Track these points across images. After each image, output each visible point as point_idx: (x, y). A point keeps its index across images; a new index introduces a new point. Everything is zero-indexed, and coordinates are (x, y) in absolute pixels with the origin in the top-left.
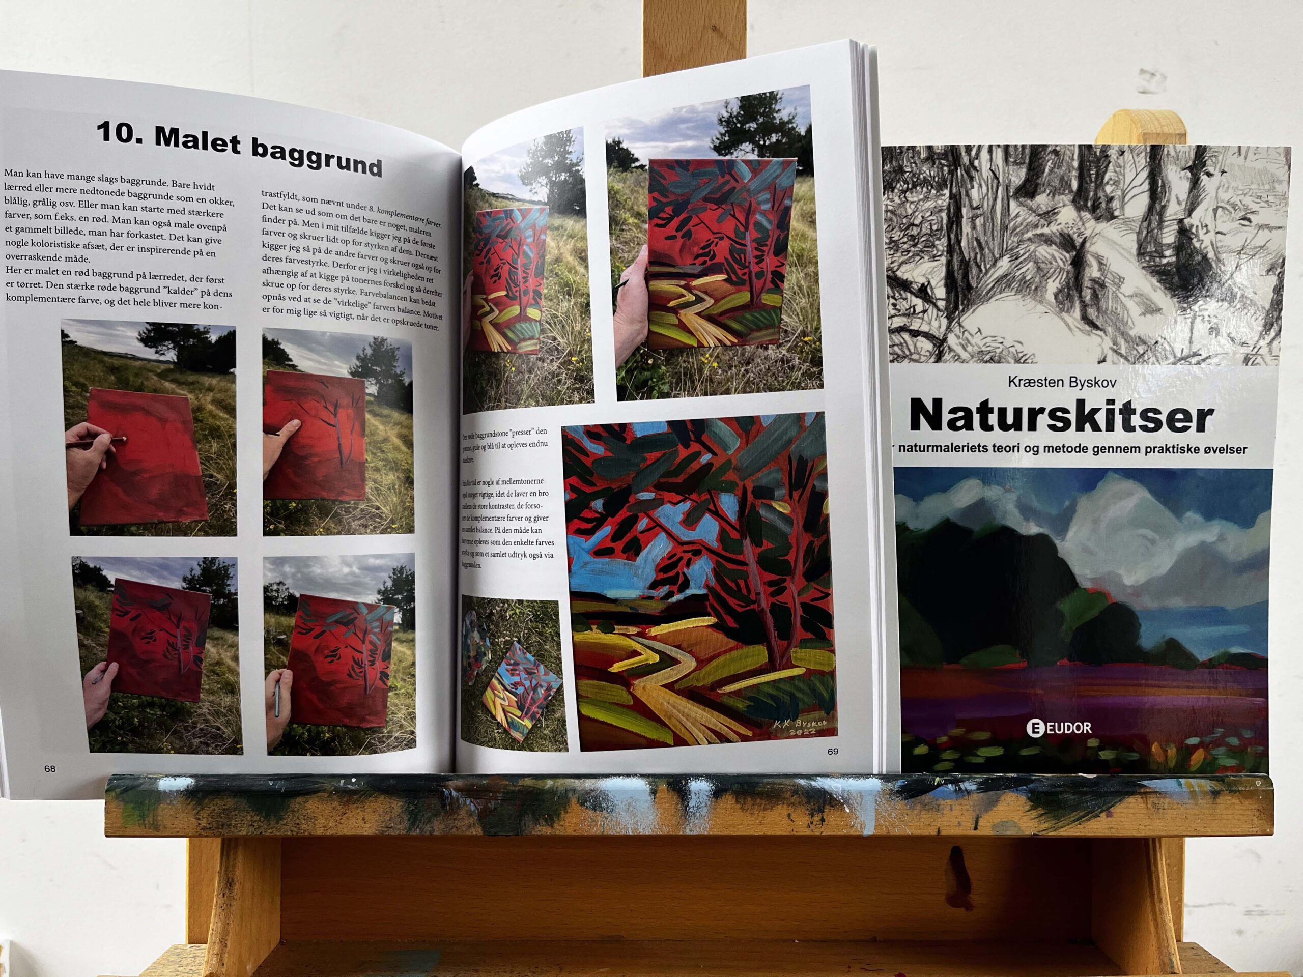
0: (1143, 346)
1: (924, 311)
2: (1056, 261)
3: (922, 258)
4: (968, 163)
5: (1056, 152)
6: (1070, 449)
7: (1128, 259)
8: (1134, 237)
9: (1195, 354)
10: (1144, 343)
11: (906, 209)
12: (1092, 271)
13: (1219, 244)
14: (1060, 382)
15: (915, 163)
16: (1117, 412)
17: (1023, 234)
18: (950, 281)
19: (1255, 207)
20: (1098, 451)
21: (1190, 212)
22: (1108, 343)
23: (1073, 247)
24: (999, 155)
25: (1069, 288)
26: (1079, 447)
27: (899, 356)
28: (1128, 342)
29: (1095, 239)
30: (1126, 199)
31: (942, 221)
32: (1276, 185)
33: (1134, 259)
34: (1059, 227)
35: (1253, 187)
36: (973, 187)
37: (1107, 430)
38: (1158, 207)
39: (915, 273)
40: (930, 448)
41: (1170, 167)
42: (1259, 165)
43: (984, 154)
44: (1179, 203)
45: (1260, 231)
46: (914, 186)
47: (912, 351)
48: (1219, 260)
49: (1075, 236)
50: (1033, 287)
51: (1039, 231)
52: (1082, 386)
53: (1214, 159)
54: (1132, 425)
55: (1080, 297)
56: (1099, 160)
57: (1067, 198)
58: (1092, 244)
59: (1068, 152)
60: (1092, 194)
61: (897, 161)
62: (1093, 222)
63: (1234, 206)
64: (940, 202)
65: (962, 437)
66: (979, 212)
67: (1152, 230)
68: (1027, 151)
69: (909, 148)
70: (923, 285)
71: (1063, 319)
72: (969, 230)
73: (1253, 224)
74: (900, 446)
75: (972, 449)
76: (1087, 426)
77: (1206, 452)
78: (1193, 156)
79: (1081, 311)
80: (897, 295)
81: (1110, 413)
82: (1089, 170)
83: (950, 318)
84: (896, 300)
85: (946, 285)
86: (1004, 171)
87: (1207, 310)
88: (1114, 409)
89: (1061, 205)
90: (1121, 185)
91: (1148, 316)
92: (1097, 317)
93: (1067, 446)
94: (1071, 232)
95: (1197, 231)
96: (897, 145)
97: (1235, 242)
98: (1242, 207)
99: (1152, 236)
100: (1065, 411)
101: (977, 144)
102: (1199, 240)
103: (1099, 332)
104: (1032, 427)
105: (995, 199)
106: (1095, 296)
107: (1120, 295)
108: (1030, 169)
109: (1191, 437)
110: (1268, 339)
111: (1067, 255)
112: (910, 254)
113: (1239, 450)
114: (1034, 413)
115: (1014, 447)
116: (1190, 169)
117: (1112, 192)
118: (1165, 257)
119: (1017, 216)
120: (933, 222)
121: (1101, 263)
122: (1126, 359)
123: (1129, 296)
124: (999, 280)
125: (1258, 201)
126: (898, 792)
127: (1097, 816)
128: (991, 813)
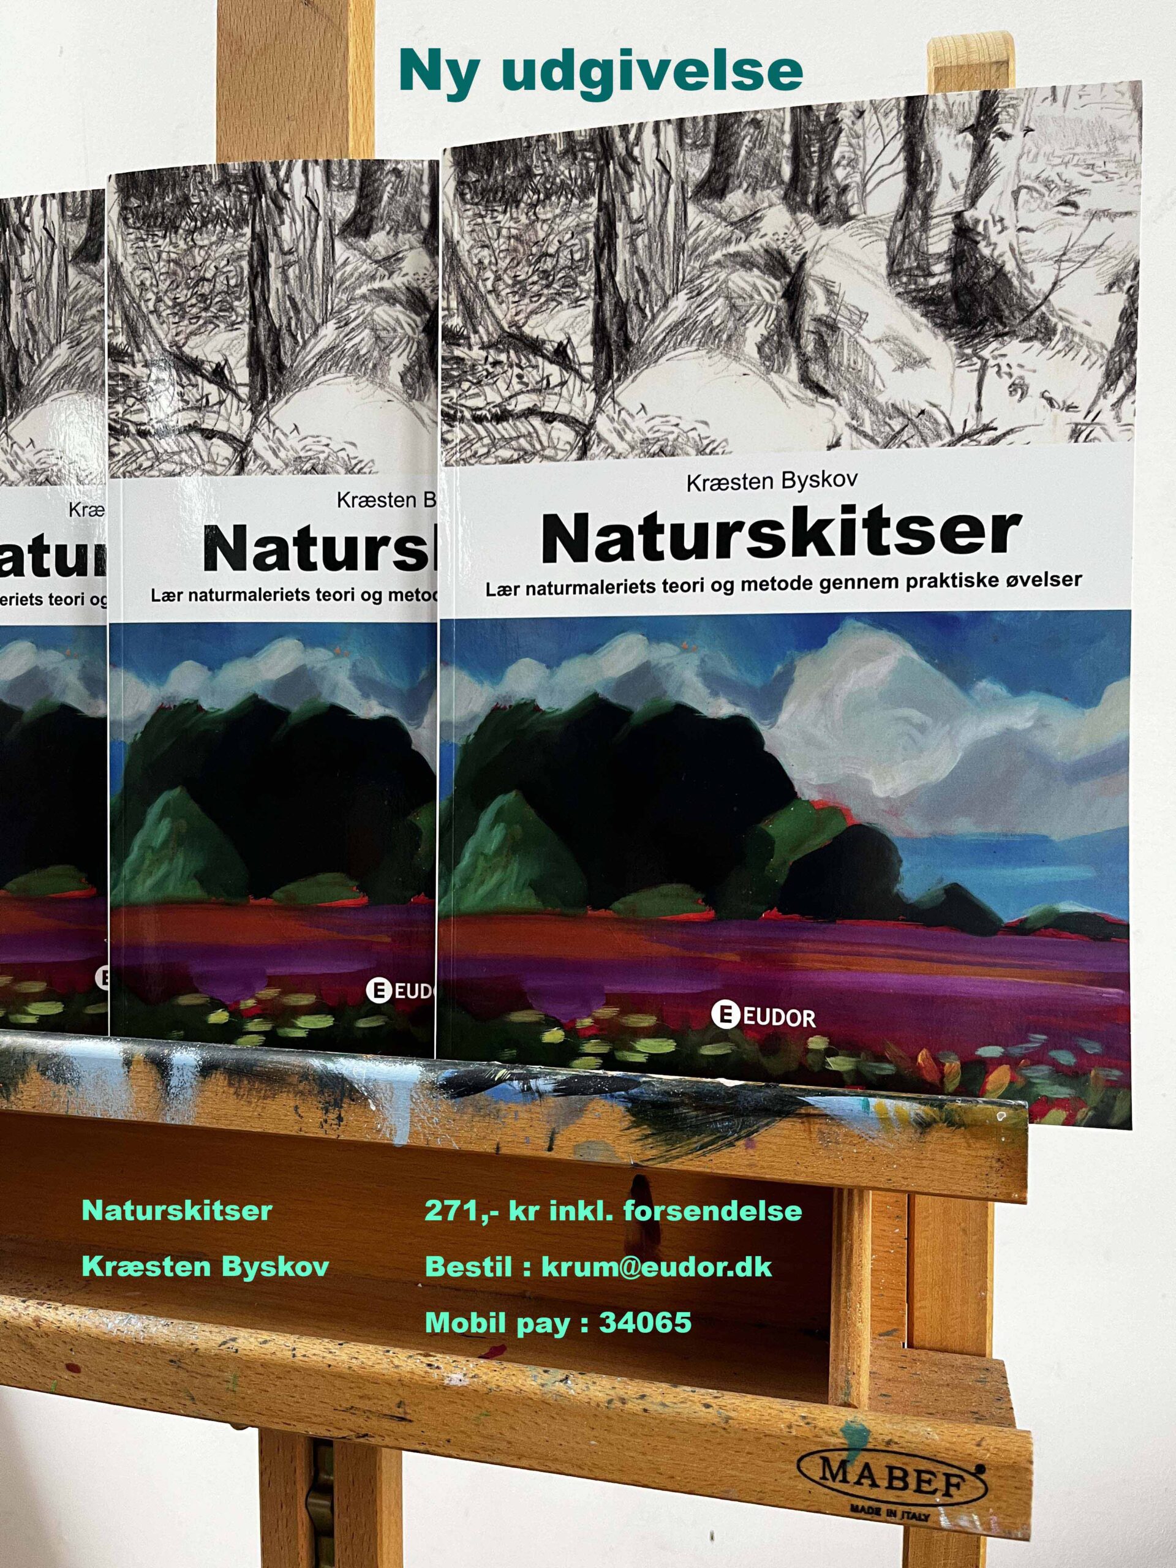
0: (901, 419)
1: (563, 384)
2: (760, 294)
3: (561, 303)
4: (624, 153)
5: (756, 123)
6: (783, 585)
7: (874, 283)
8: (882, 246)
9: (986, 428)
10: (903, 414)
11: (536, 232)
12: (816, 305)
13: (1023, 249)
14: (768, 481)
15: (548, 160)
16: (859, 524)
17: (707, 255)
18: (600, 337)
19: (1083, 183)
20: (827, 586)
21: (973, 199)
22: (843, 416)
23: (786, 270)
24: (669, 135)
25: (780, 335)
26: (799, 581)
27: (526, 453)
28: (876, 414)
29: (820, 255)
30: (869, 188)
31: (587, 246)
32: (1118, 143)
33: (883, 283)
34: (763, 241)
35: (1078, 150)
36: (632, 189)
37: (843, 553)
38: (920, 194)
39: (549, 328)
40: (571, 589)
41: (937, 129)
42: (1088, 114)
43: (648, 137)
44: (955, 187)
45: (1094, 221)
46: (548, 197)
47: (546, 444)
48: (1023, 273)
49: (789, 252)
50: (725, 337)
51: (732, 249)
52: (803, 486)
53: (1011, 110)
54: (884, 543)
55: (798, 347)
56: (823, 129)
57: (774, 194)
58: (815, 263)
59: (774, 121)
60: (814, 183)
61: (523, 160)
62: (816, 227)
63: (1048, 184)
64: (584, 217)
65: (617, 571)
67: (912, 234)
68: (712, 125)
69: (540, 138)
70: (560, 344)
71: (771, 383)
72: (627, 256)
73: (1081, 211)
74: (528, 587)
75: (632, 588)
76: (811, 548)
77: (1009, 584)
78: (975, 108)
79: (800, 368)
80: (524, 361)
81: (848, 528)
82: (809, 146)
83: (599, 392)
84: (522, 368)
85: (594, 343)
86: (677, 160)
87: (1004, 355)
88: (853, 520)
89: (766, 204)
90: (860, 166)
91: (908, 371)
92: (826, 377)
93: (778, 579)
94: (783, 246)
95: (985, 228)
96: (523, 136)
97: (1048, 242)
98: (1061, 184)
99: (911, 244)
100: (776, 525)
101: (636, 122)
102: (989, 244)
103: (828, 401)
104: (724, 551)
105: (665, 205)
106: (822, 344)
107: (861, 340)
108: (717, 152)
109: (985, 560)
110: (1113, 397)
111: (777, 284)
112: (543, 299)
113: (1067, 580)
114: (726, 531)
115: (695, 584)
116: (972, 129)
117: (846, 178)
118: (933, 275)
119: (698, 228)
120: (575, 248)
121: (829, 293)
122: (872, 440)
123: (875, 342)
124: (672, 329)
125: (1089, 172)
126: (442, 1086)
127: (731, 1144)
128: (572, 1127)
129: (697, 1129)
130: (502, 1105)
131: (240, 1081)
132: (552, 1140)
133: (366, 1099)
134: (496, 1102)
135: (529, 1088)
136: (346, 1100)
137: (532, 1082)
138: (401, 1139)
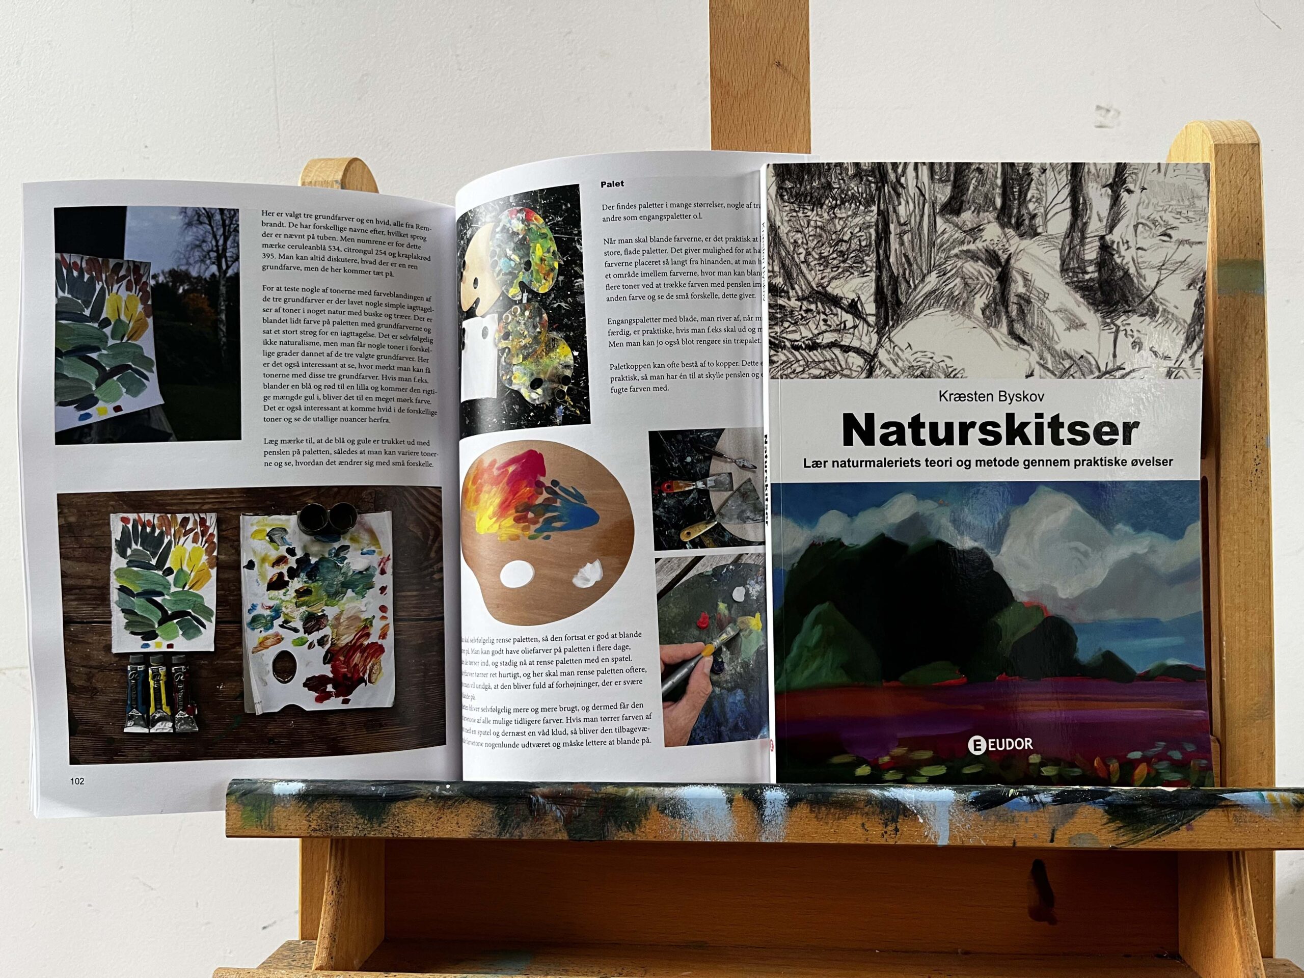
0: (1069, 360)
1: (855, 327)
2: (983, 277)
3: (853, 273)
4: (895, 180)
5: (979, 170)
6: (1001, 463)
7: (1052, 276)
8: (1057, 253)
9: (1120, 368)
10: (1070, 358)
11: (835, 226)
12: (1018, 287)
13: (1140, 260)
14: (990, 396)
15: (843, 179)
16: (1046, 426)
17: (950, 250)
18: (880, 297)
19: (1175, 223)
20: (1028, 464)
21: (1111, 228)
22: (1035, 357)
23: (999, 263)
24: (924, 172)
25: (996, 304)
26: (1010, 460)
27: (830, 372)
28: (1054, 357)
29: (1019, 256)
30: (1049, 216)
31: (870, 237)
32: (1196, 201)
33: (1058, 276)
34: (984, 244)
35: (1173, 203)
36: (900, 204)
37: (1037, 444)
38: (1080, 224)
39: (845, 290)
40: (864, 464)
41: (1090, 185)
42: (1179, 181)
43: (910, 170)
44: (1100, 220)
45: (1181, 246)
46: (843, 203)
47: (844, 366)
48: (1140, 275)
49: (1000, 252)
50: (961, 303)
51: (965, 247)
52: (1011, 400)
53: (1134, 176)
54: (1061, 438)
55: (1007, 312)
56: (1021, 178)
57: (991, 216)
58: (1017, 260)
59: (991, 170)
60: (1015, 211)
61: (826, 177)
62: (1017, 238)
63: (1154, 222)
64: (868, 218)
65: (894, 452)
66: (906, 228)
67: (1075, 247)
68: (952, 169)
69: (837, 165)
70: (853, 300)
71: (990, 334)
72: (897, 246)
73: (1174, 239)
74: (834, 462)
75: (905, 464)
76: (1017, 440)
77: (1133, 465)
78: (1113, 173)
79: (1008, 326)
80: (828, 310)
81: (1039, 427)
82: (1012, 188)
83: (880, 334)
84: (827, 315)
85: (876, 301)
86: (929, 188)
87: (1129, 324)
88: (1042, 423)
89: (986, 221)
90: (1044, 203)
91: (1073, 331)
92: (1024, 332)
93: (998, 459)
94: (996, 248)
95: (1118, 247)
96: (825, 162)
97: (1155, 258)
98: (1162, 223)
99: (1074, 253)
100: (996, 425)
101: (903, 161)
102: (1120, 256)
103: (1026, 347)
104: (964, 441)
105: (922, 216)
106: (1021, 311)
107: (1045, 311)
108: (955, 186)
109: (1118, 450)
110: (1190, 352)
111: (993, 272)
112: (840, 270)
113: (1165, 462)
114: (965, 428)
115: (946, 461)
116: (1111, 186)
117: (1035, 209)
118: (1088, 273)
119: (943, 232)
120: (862, 238)
121: (1026, 280)
122: (1052, 373)
123: (1053, 312)
124: (928, 296)
125: (1178, 216)
126: (972, 803)
127: (1177, 829)
128: (1067, 825)
129: (1153, 821)
130: (1016, 813)
131: (819, 809)
132: (1053, 835)
133: (916, 815)
134: (1012, 812)
135: (1035, 801)
136: (901, 817)
137: (1036, 797)
138: (943, 841)
